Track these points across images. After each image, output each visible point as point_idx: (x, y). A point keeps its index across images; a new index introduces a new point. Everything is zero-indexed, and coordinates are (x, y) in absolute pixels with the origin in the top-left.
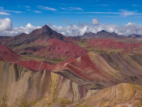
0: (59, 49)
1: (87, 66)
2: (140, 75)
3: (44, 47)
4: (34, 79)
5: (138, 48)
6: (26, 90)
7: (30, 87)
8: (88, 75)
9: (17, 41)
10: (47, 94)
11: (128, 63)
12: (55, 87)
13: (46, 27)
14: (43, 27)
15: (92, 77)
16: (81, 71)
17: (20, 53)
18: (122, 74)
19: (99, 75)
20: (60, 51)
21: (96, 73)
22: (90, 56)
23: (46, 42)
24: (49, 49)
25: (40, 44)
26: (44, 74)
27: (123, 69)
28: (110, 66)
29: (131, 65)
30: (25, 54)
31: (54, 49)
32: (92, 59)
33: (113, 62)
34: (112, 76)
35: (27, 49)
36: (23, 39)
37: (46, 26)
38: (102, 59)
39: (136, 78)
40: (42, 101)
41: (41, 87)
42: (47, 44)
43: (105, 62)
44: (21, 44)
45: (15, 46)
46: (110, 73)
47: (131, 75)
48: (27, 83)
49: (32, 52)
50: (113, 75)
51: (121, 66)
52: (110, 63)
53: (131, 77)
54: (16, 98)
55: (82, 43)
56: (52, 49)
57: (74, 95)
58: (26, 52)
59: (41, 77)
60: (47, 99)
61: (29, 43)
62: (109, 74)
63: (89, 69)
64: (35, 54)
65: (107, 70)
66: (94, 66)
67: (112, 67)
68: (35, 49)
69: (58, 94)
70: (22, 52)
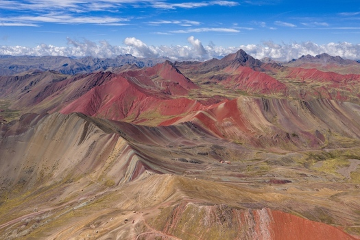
0: (248, 79)
1: (228, 116)
2: (302, 132)
3: (232, 77)
4: (98, 144)
5: (356, 81)
6: (81, 159)
7: (88, 155)
8: (223, 128)
9: (206, 67)
10: (98, 168)
11: (294, 113)
12: (112, 159)
13: (242, 52)
14: (237, 53)
15: (226, 131)
16: (214, 123)
17: (203, 82)
18: (274, 128)
19: (240, 129)
20: (247, 82)
21: (236, 125)
22: (238, 102)
23: (234, 71)
24: (237, 79)
25: (229, 72)
26: (111, 139)
27: (280, 121)
28: (264, 115)
29: (296, 117)
30: (208, 83)
31: (242, 78)
32: (240, 105)
33: (270, 111)
34: (259, 131)
35: (212, 78)
36: (213, 65)
37: (241, 50)
38: (255, 106)
39: (294, 135)
40: (87, 177)
41: (98, 156)
42: (236, 73)
43: (258, 111)
44: (208, 71)
45: (202, 73)
46: (257, 127)
47: (287, 131)
48: (87, 148)
49: (217, 81)
50: (260, 129)
51: (279, 117)
52: (265, 113)
53: (288, 134)
54: (66, 167)
55: (282, 71)
56: (239, 79)
57: (124, 175)
58: (210, 81)
59: (106, 142)
60: (94, 175)
61: (218, 70)
62: (255, 128)
63: (227, 120)
64: (220, 84)
65: (255, 123)
66: (239, 115)
67: (266, 118)
68: (220, 78)
69: (110, 170)
70: (206, 81)
